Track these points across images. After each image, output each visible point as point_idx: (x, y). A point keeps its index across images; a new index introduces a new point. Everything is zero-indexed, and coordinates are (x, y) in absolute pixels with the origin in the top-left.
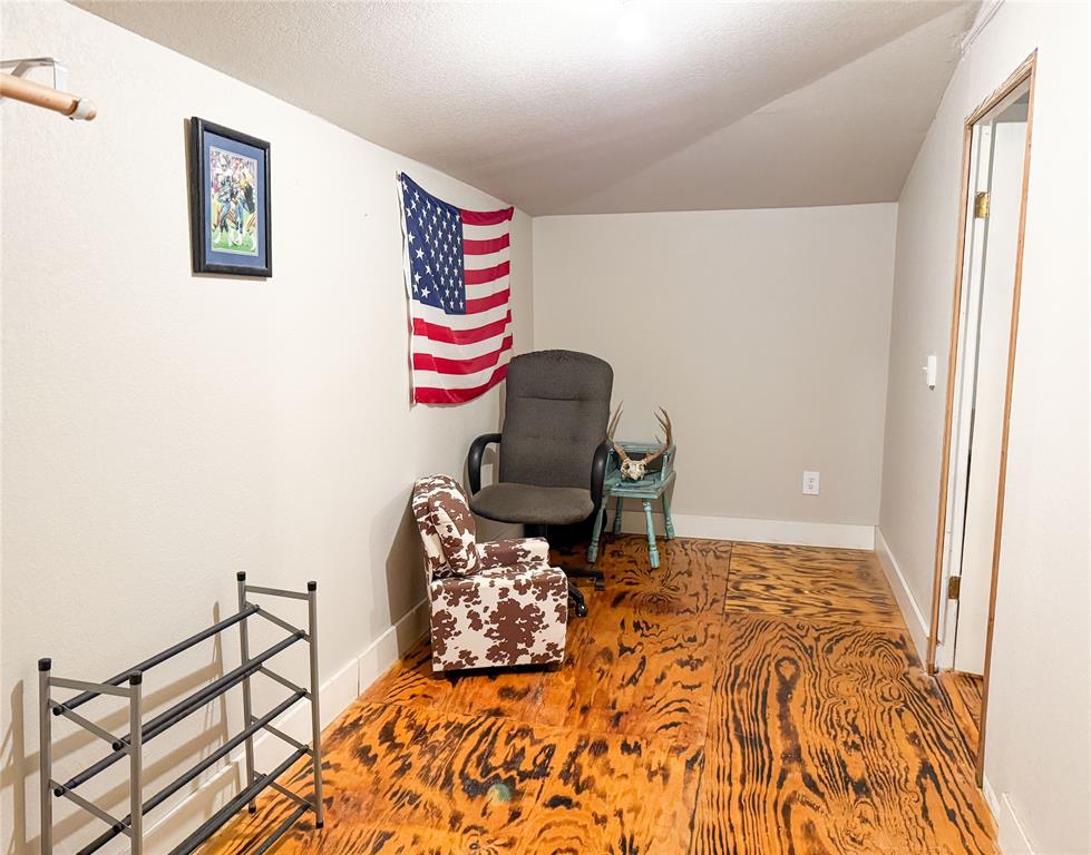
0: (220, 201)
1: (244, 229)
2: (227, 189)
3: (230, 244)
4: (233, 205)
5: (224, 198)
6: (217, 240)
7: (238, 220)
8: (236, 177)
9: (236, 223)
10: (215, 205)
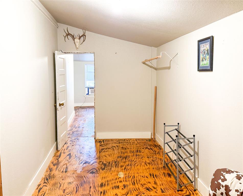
0: (202, 55)
1: (207, 60)
2: (203, 52)
3: (204, 64)
4: (204, 55)
5: (203, 54)
6: (202, 64)
7: (205, 58)
8: (205, 49)
9: (205, 59)
10: (201, 56)
